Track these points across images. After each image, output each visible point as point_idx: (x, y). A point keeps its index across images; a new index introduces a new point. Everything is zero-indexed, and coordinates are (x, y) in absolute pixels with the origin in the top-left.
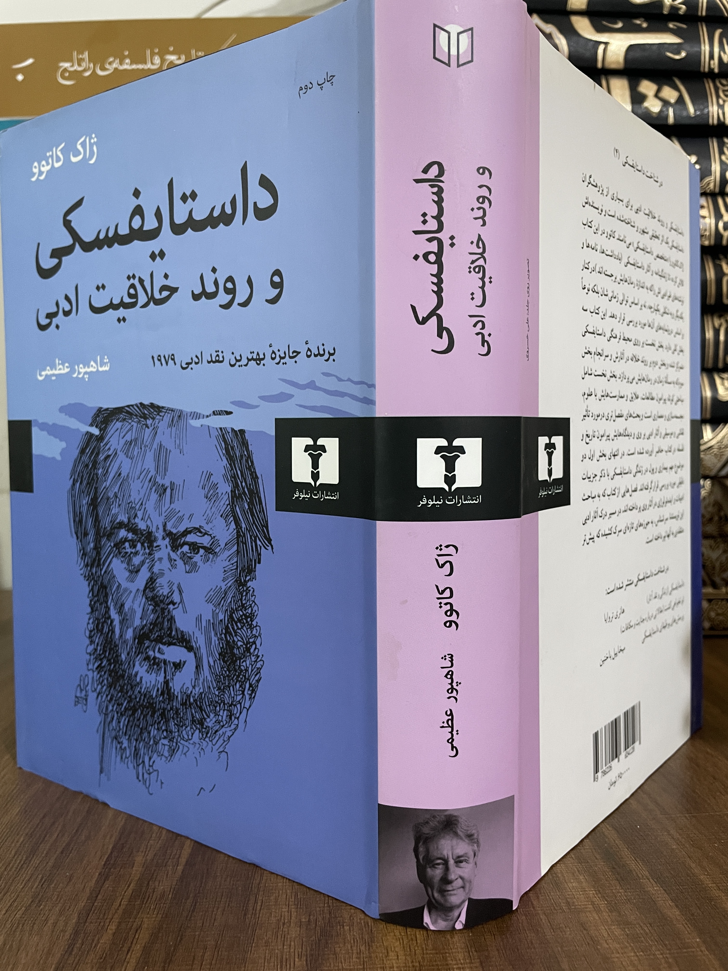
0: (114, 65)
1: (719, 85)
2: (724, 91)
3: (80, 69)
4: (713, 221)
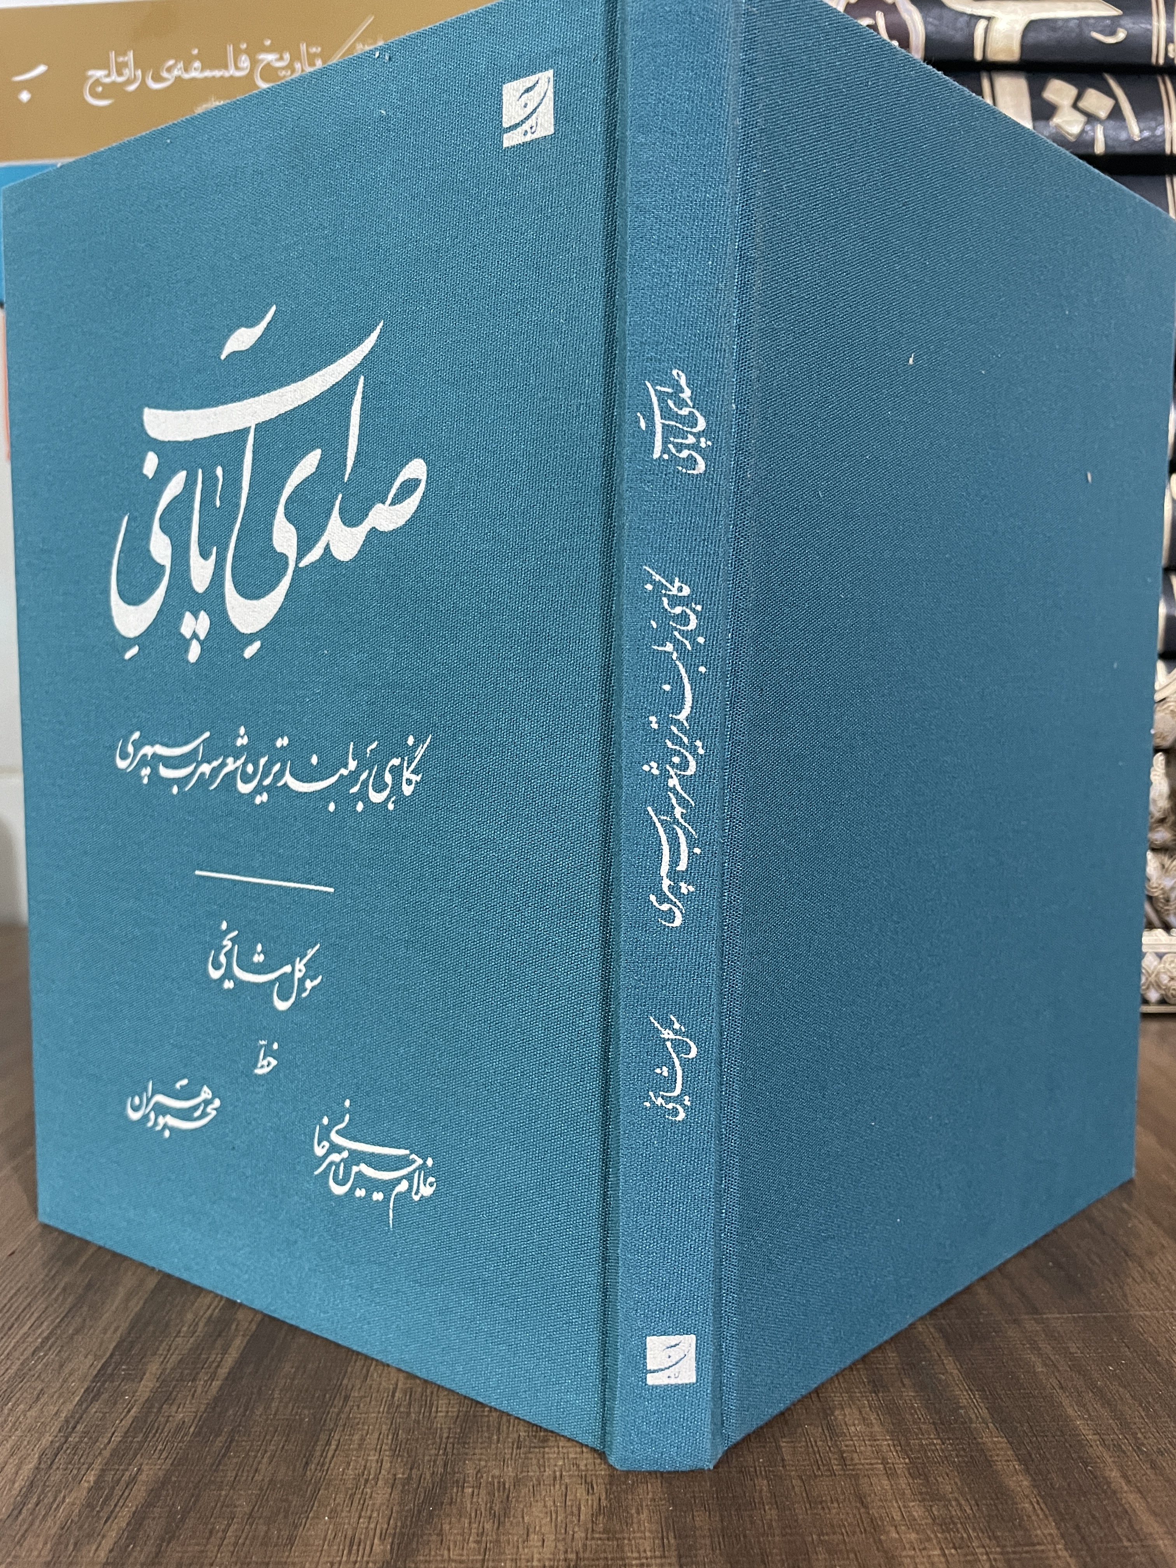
0: (176, 73)
3: (120, 79)
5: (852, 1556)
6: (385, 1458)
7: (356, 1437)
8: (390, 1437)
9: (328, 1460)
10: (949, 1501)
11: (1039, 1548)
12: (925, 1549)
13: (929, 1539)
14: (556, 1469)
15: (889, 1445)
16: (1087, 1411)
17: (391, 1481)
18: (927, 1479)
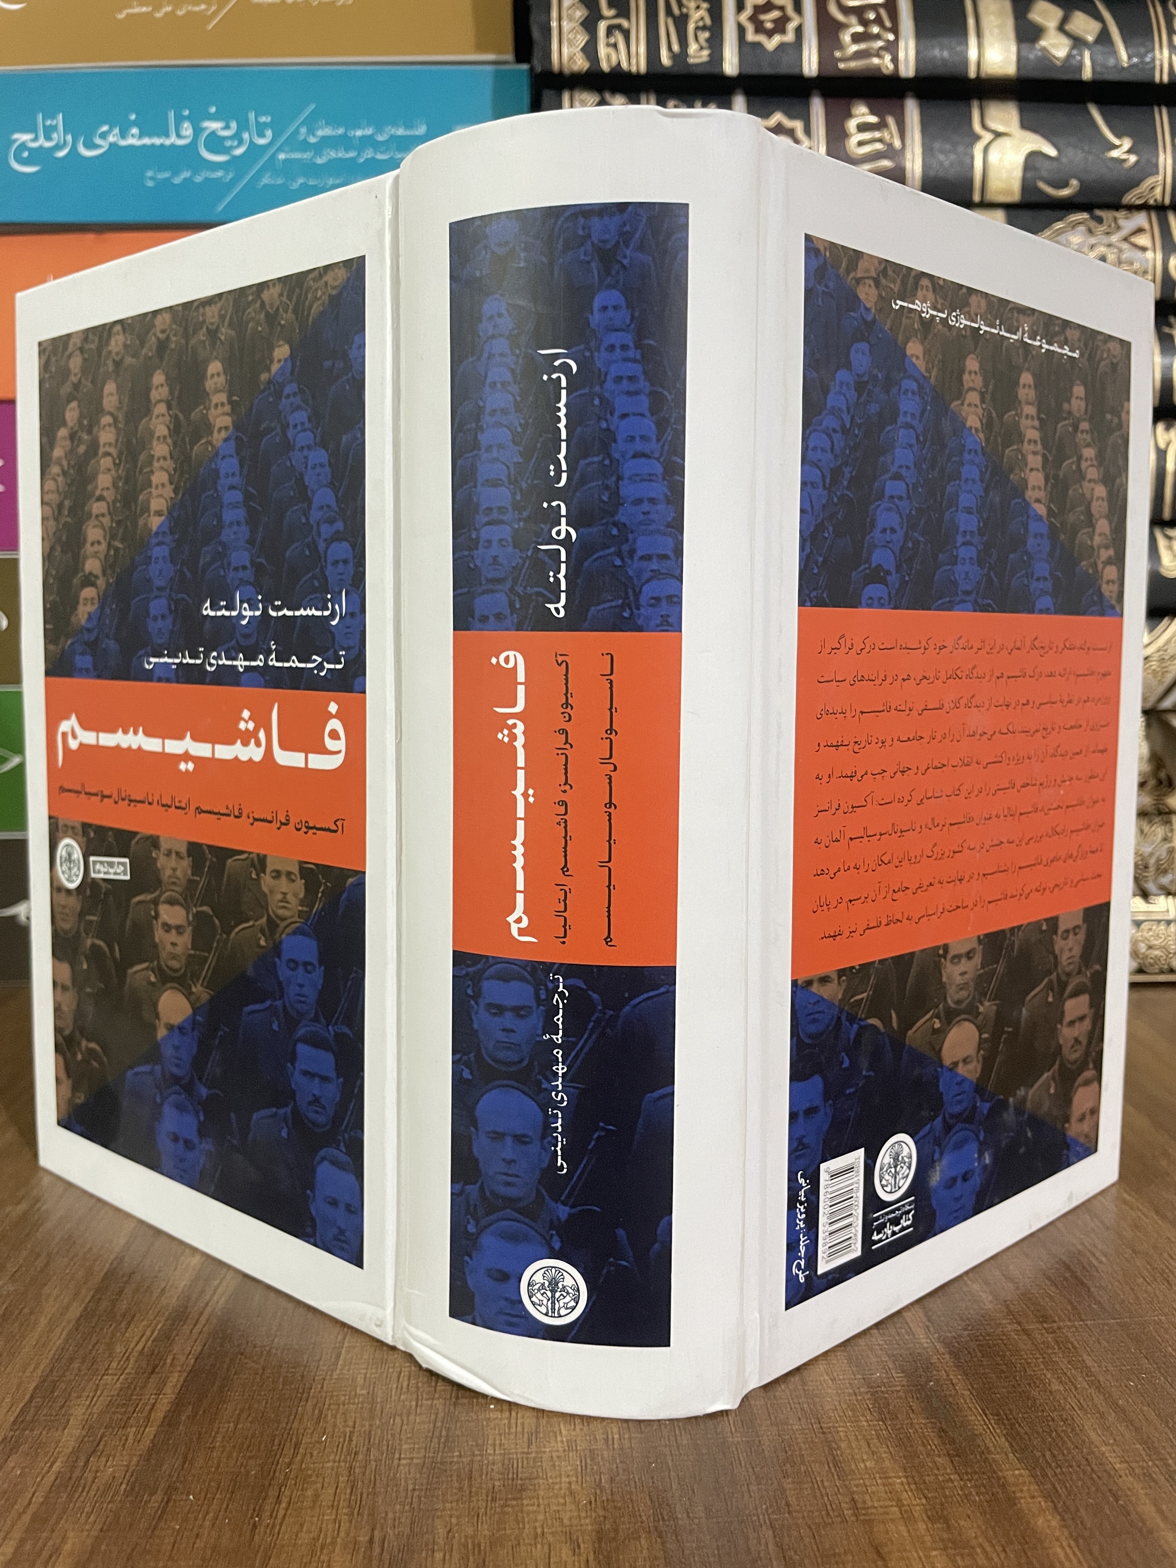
1: (1173, 10)
4: (1159, 256)
7: (309, 1493)
8: (348, 1491)
10: (973, 1548)
14: (537, 1524)
15: (902, 1483)
16: (1112, 1434)
17: (351, 1546)
18: (946, 1521)
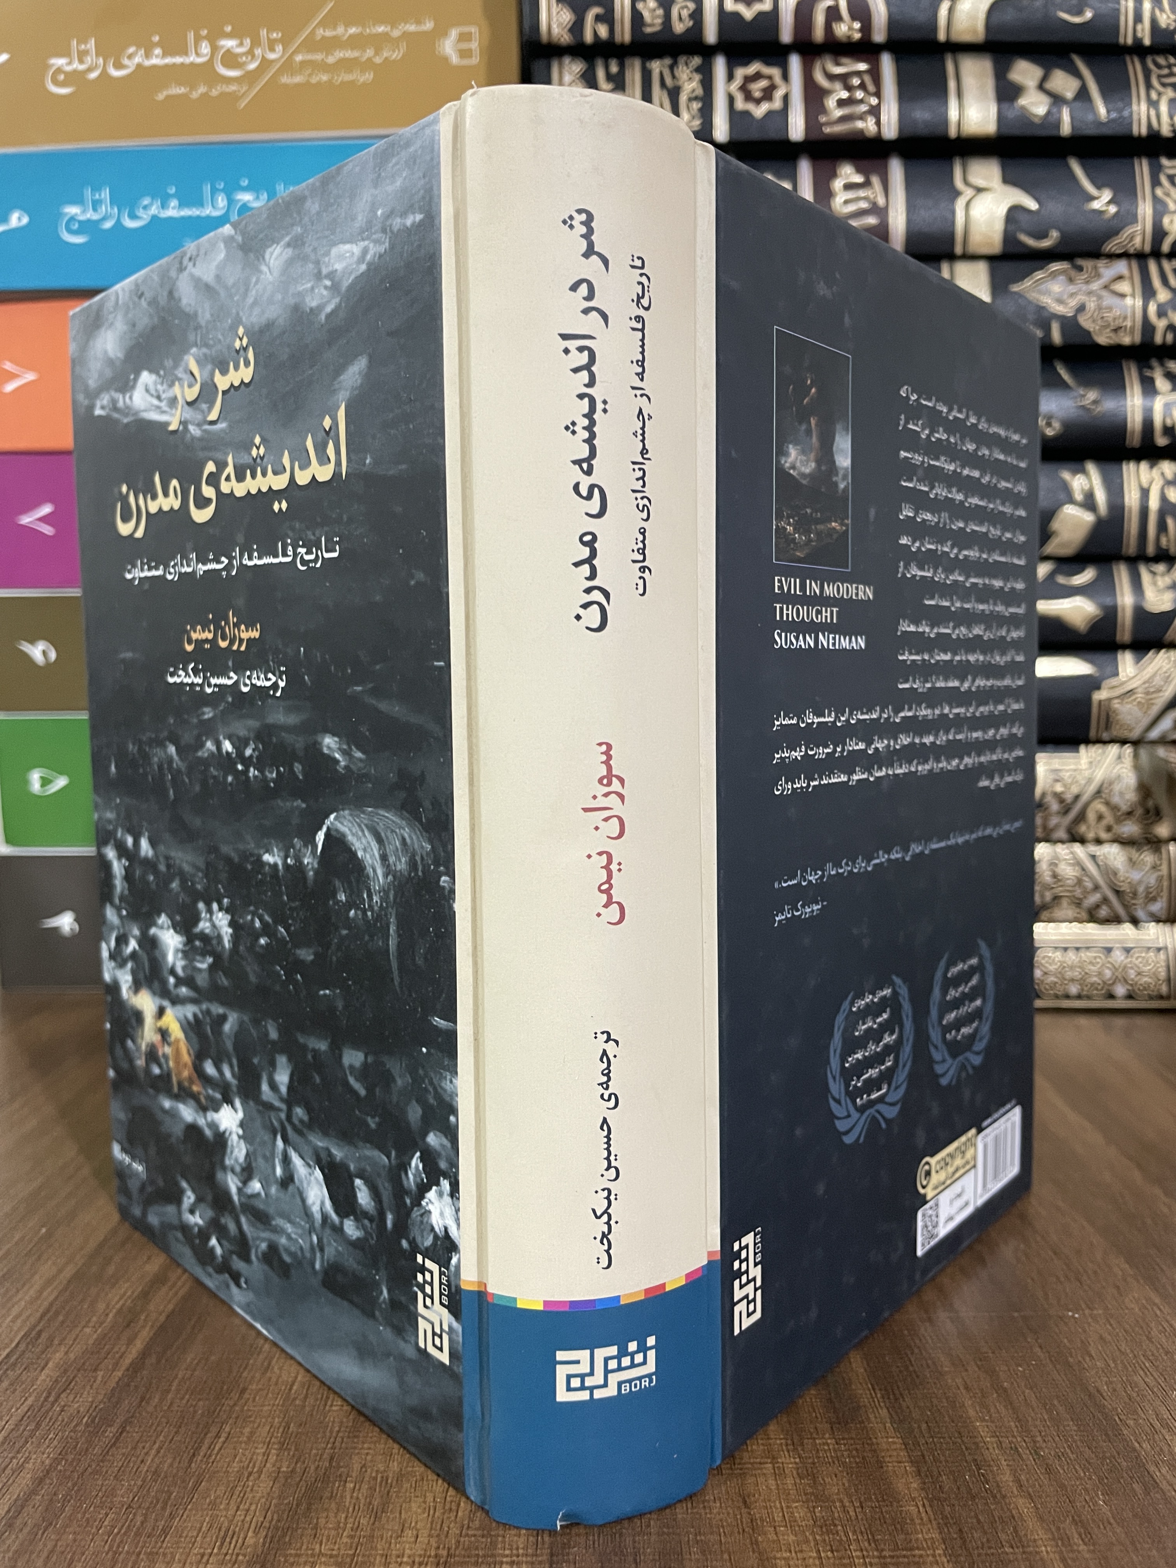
0: (137, 60)
1: (1151, 66)
2: (1160, 77)
3: (82, 67)
4: (1139, 303)
5: (726, 1556)
6: (273, 1451)
9: (215, 1451)
11: (917, 1552)
12: (801, 1551)
13: (807, 1541)
